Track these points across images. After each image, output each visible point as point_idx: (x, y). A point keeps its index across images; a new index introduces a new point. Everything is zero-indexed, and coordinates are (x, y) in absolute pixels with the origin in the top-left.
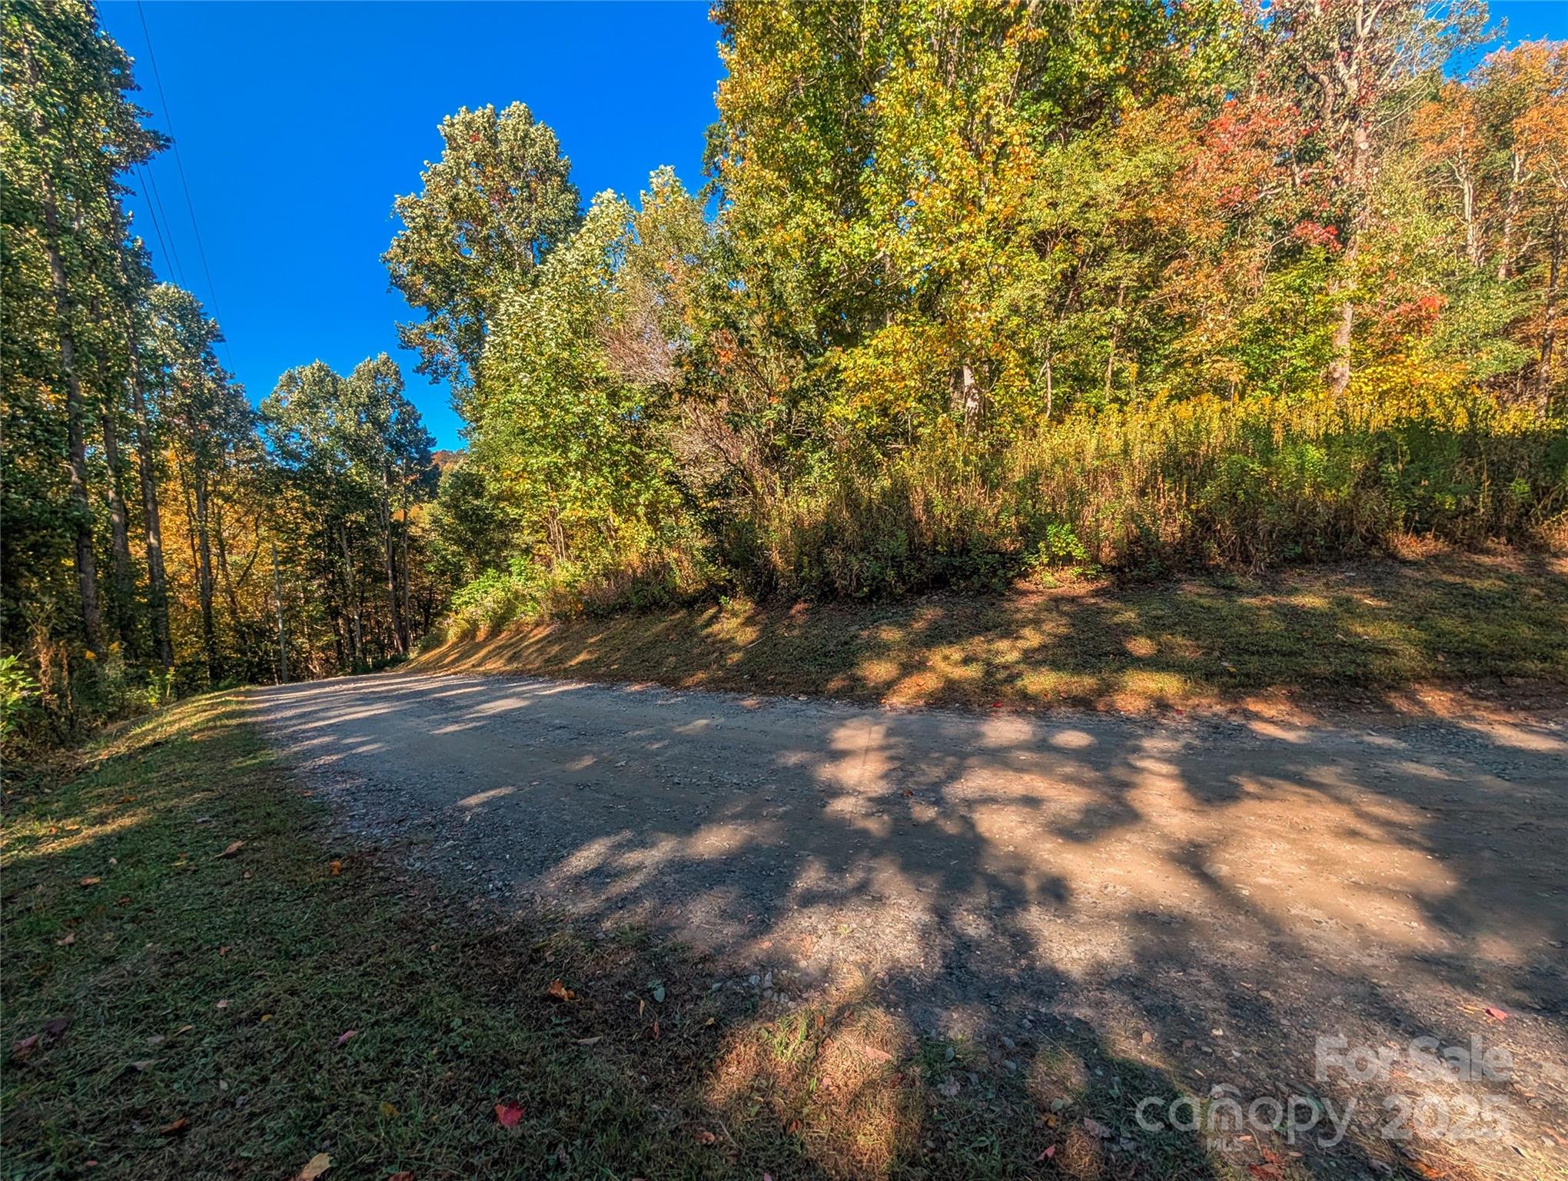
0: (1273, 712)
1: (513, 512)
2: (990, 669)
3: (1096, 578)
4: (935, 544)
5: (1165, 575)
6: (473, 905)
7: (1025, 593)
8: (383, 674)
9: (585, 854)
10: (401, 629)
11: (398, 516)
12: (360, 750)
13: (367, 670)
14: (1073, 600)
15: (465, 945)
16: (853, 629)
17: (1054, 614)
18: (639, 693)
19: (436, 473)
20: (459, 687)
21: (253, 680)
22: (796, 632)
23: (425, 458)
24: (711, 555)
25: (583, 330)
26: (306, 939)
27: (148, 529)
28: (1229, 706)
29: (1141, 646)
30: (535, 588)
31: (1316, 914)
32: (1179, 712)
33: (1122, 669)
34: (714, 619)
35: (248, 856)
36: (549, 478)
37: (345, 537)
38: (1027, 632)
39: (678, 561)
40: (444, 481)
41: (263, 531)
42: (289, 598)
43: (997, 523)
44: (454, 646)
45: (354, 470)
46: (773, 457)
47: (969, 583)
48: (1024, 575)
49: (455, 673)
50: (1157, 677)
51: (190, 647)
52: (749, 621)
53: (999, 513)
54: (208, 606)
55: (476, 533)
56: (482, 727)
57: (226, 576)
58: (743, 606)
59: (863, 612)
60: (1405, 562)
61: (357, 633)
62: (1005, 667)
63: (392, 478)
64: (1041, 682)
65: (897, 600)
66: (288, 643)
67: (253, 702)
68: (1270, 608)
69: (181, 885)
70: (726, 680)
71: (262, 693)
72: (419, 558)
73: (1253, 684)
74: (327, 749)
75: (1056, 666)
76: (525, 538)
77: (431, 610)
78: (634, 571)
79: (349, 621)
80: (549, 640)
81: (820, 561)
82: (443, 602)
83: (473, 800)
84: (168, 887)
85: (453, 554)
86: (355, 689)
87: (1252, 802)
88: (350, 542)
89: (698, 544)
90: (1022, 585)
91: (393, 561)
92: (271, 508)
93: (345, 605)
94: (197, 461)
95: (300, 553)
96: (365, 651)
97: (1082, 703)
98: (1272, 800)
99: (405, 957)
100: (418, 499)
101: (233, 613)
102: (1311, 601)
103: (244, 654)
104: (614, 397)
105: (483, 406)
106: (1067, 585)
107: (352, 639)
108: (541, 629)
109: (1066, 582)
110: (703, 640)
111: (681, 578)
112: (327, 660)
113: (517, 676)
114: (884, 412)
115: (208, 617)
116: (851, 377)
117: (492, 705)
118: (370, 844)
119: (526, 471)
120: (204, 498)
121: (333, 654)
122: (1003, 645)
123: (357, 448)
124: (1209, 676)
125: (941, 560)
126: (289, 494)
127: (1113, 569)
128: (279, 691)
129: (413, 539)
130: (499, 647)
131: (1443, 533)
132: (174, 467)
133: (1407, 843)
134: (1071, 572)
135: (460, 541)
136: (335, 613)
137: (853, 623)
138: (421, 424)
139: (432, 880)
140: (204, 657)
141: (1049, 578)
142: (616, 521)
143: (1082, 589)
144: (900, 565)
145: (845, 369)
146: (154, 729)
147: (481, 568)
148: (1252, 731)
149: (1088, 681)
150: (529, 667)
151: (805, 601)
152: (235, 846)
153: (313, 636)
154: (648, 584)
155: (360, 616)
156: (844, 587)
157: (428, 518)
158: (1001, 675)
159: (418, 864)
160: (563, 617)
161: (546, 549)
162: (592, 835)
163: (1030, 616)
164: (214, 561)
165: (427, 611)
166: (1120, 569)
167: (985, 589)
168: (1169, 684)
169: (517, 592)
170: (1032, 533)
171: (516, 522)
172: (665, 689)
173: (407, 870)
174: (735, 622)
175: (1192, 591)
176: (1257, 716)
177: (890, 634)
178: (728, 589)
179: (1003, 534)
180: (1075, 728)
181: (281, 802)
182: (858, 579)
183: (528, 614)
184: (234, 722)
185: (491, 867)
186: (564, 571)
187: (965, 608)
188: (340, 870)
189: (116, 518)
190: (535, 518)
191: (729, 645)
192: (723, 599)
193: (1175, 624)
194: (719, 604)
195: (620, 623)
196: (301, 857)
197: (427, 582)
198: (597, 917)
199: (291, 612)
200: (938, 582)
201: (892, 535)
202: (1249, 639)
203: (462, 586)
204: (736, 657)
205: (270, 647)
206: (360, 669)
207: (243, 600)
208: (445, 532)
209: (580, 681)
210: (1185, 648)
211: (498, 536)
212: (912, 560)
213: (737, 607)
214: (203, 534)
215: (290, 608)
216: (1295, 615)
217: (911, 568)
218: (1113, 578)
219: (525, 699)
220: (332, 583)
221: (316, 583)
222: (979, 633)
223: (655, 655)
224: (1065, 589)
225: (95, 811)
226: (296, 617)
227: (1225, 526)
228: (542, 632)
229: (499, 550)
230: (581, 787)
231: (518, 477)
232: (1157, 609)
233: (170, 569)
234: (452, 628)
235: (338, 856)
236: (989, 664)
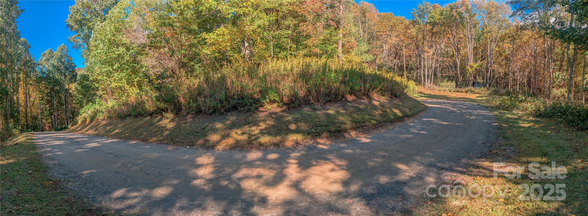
0: (323, 142)
1: (97, 85)
2: (250, 136)
3: (282, 107)
4: (234, 96)
5: (300, 105)
6: (85, 200)
7: (262, 112)
8: (62, 132)
9: (118, 192)
10: (67, 119)
11: (67, 87)
12: (57, 153)
13: (58, 131)
14: (275, 113)
15: (82, 210)
16: (206, 124)
17: (270, 118)
18: (135, 143)
19: (76, 75)
20: (81, 138)
21: (34, 130)
22: (187, 125)
23: (74, 71)
24: (158, 99)
25: (118, 30)
26: (44, 198)
27: (17, 93)
28: (313, 141)
29: (293, 127)
30: (103, 108)
31: (322, 192)
32: (301, 145)
33: (287, 134)
34: (161, 120)
35: (33, 175)
36: (107, 75)
37: (54, 93)
38: (261, 124)
39: (147, 100)
40: (78, 78)
41: (37, 92)
42: (42, 110)
43: (253, 89)
44: (80, 125)
45: (57, 76)
46: (183, 65)
47: (244, 108)
48: (262, 106)
49: (80, 133)
50: (296, 135)
51: (23, 121)
52: (172, 121)
53: (254, 86)
54: (26, 111)
55: (86, 92)
56: (87, 151)
57: (30, 104)
58: (170, 115)
59: (210, 118)
60: (349, 102)
61: (56, 120)
62: (255, 135)
63: (65, 76)
64: (265, 139)
65: (222, 114)
66: (41, 121)
67: (34, 136)
68: (323, 114)
69: (20, 178)
70: (163, 140)
71: (36, 134)
72: (72, 99)
73: (318, 135)
74: (49, 152)
75: (269, 134)
76: (100, 93)
77: (75, 114)
78: (133, 104)
79: (55, 116)
80: (106, 125)
81: (196, 101)
82: (77, 112)
83: (85, 172)
84: (18, 177)
85: (81, 98)
86: (56, 136)
87: (314, 167)
88: (55, 95)
89: (154, 95)
90: (261, 109)
91: (65, 100)
92: (39, 87)
93: (54, 112)
94: (26, 76)
95: (45, 98)
96: (58, 125)
97: (276, 145)
98: (318, 166)
99: (67, 209)
100: (72, 82)
101: (31, 113)
102: (331, 112)
103: (33, 123)
104: (128, 49)
105: (89, 55)
106: (274, 109)
107: (55, 121)
108: (104, 121)
109: (273, 108)
110: (156, 127)
111: (148, 106)
112: (49, 126)
113: (98, 136)
114: (219, 52)
115: (26, 113)
116: (209, 42)
117: (90, 144)
118: (58, 179)
119: (101, 73)
120: (26, 85)
121: (51, 125)
122: (254, 128)
123: (58, 69)
124: (309, 134)
125: (235, 101)
126: (43, 83)
127: (287, 104)
128: (39, 134)
129: (70, 94)
130: (92, 126)
131: (355, 95)
132: (22, 78)
133: (342, 169)
134: (275, 105)
135: (82, 94)
136: (52, 114)
137: (207, 121)
138: (73, 62)
139: (74, 192)
140: (25, 123)
141: (269, 107)
142: (127, 87)
143: (278, 110)
144: (223, 102)
145: (207, 39)
146: (16, 140)
147: (88, 102)
148: (318, 147)
149: (279, 138)
150: (101, 133)
151: (191, 114)
152: (30, 172)
153: (47, 120)
154: (137, 108)
155: (57, 115)
156: (205, 110)
157: (74, 88)
158: (254, 138)
159: (70, 187)
160: (110, 118)
161: (106, 96)
162: (120, 187)
163: (262, 119)
164: (28, 100)
165: (73, 114)
166: (289, 104)
167: (249, 110)
168: (298, 137)
169: (97, 109)
170: (264, 93)
171: (97, 88)
172: (143, 143)
173: (67, 188)
174: (167, 121)
175: (306, 110)
176: (320, 143)
177: (219, 125)
178: (166, 110)
179: (255, 93)
180: (274, 153)
181: (40, 163)
182: (209, 107)
183: (100, 116)
184: (31, 141)
185: (90, 191)
186: (111, 103)
187: (242, 117)
188: (52, 184)
189: (12, 91)
190: (103, 87)
191: (164, 128)
192: (163, 113)
193: (301, 120)
194: (162, 115)
195: (128, 120)
196: (43, 178)
197: (73, 106)
198: (122, 210)
199: (42, 113)
200: (235, 108)
201: (220, 92)
202: (318, 123)
203: (83, 107)
204: (167, 133)
205: (38, 122)
206: (57, 130)
207: (33, 110)
208: (78, 91)
209: (116, 139)
210: (303, 126)
211: (92, 92)
212: (227, 101)
213: (168, 116)
214: (26, 93)
215: (42, 112)
216: (328, 115)
217: (225, 103)
218: (286, 107)
219: (100, 143)
220: (51, 106)
221: (47, 106)
222: (247, 125)
223: (139, 131)
224: (273, 110)
225: (7, 157)
226: (43, 114)
227: (313, 92)
228: (104, 122)
229: (93, 97)
230: (117, 173)
231: (99, 75)
232: (297, 115)
233: (20, 102)
234: (80, 119)
235: (51, 180)
236: (250, 135)
